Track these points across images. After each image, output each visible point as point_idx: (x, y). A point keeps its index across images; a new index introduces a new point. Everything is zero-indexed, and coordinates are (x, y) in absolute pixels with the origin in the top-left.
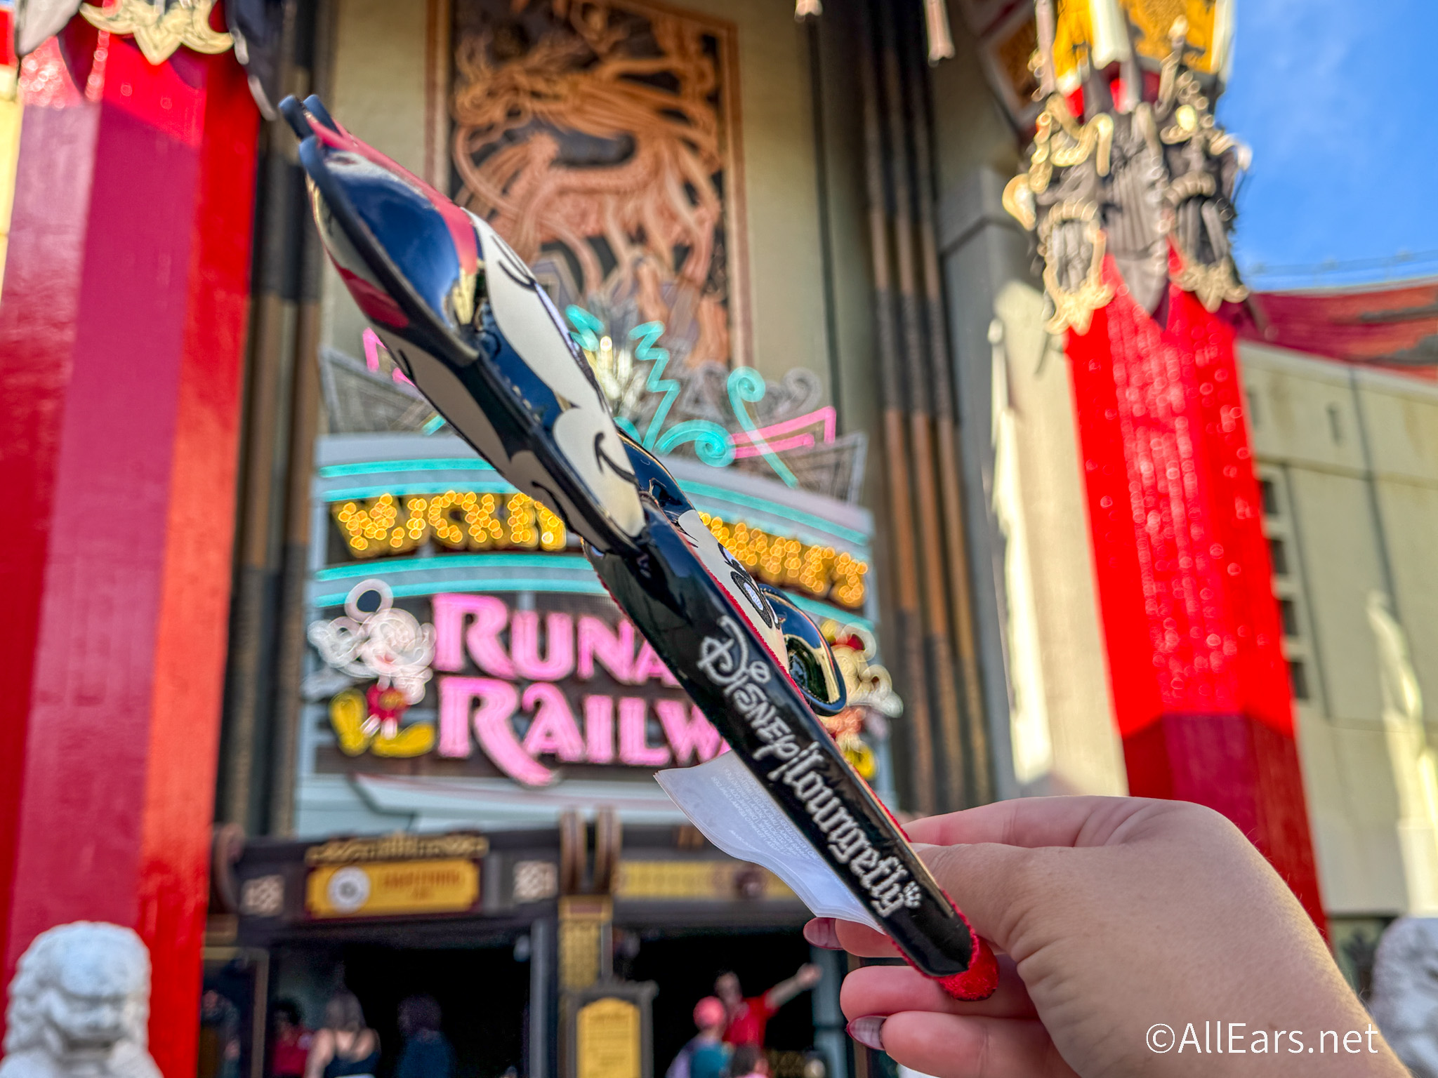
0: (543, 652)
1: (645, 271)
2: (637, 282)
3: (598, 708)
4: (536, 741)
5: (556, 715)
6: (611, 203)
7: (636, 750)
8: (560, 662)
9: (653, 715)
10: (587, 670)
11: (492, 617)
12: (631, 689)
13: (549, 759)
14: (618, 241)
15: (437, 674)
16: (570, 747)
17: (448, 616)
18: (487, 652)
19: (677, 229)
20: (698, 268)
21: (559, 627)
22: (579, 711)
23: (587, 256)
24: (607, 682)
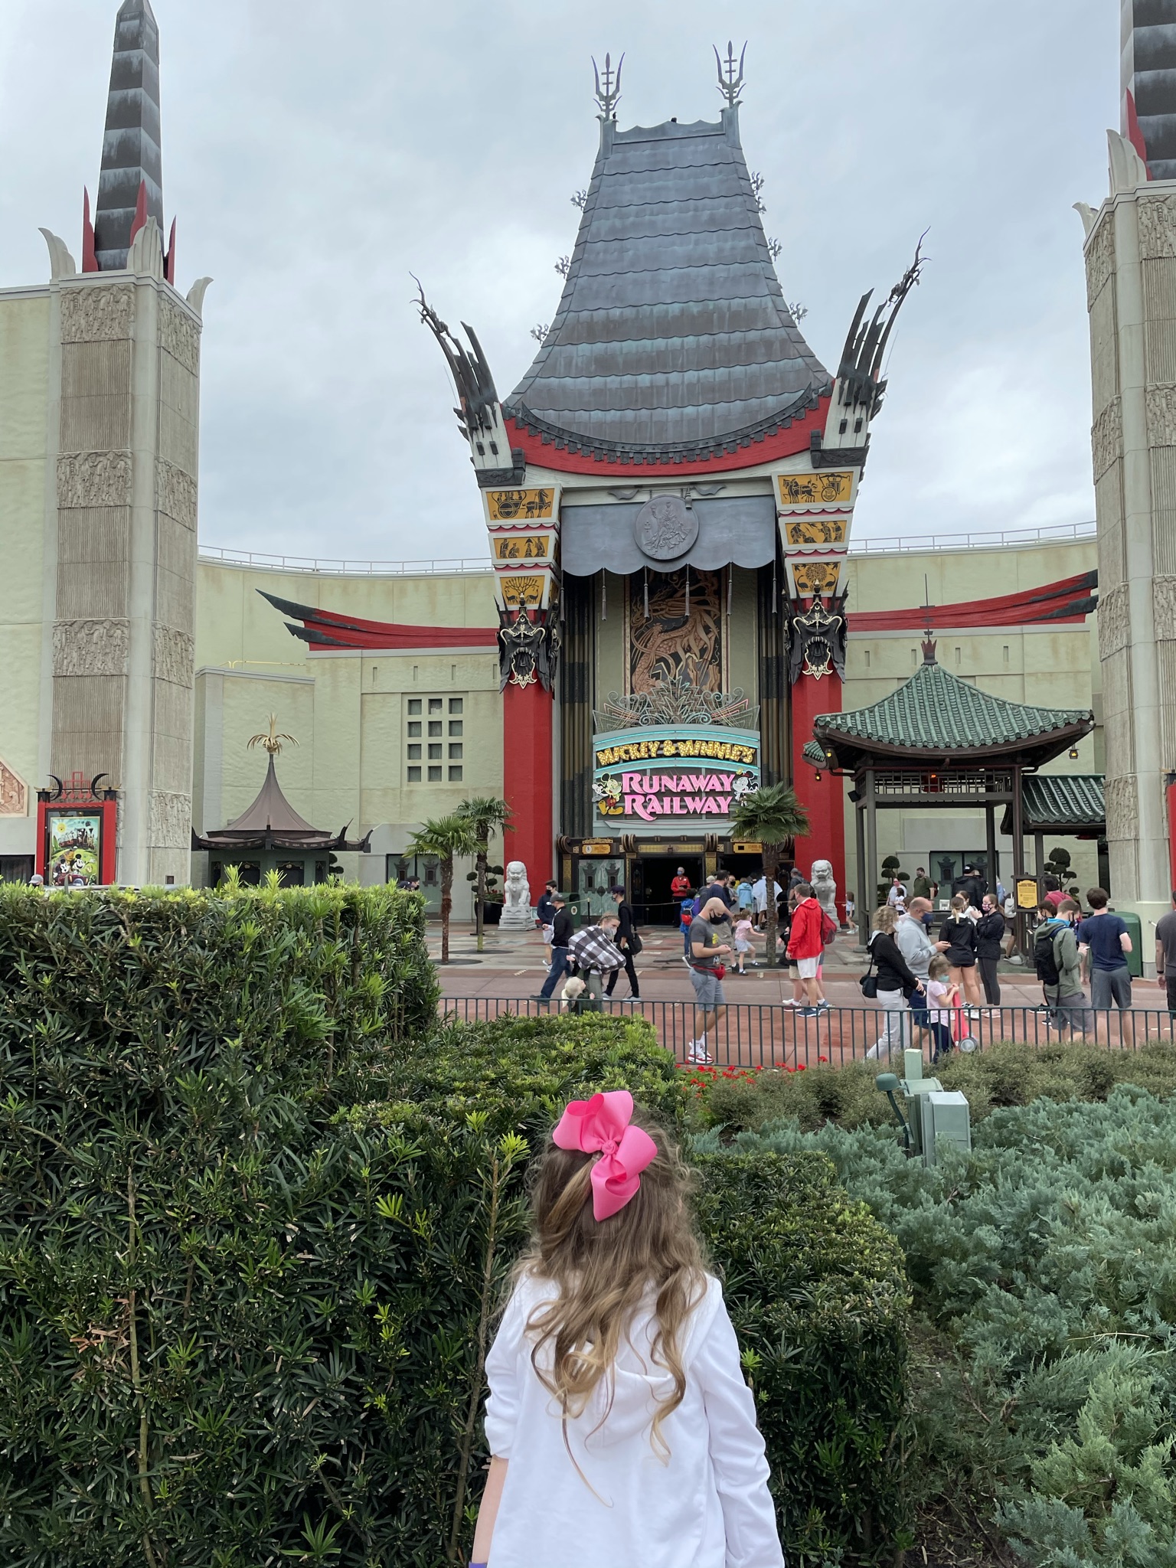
0: (651, 786)
1: (690, 661)
2: (687, 665)
3: (667, 800)
4: (649, 810)
5: (655, 802)
6: (679, 641)
7: (677, 810)
8: (656, 789)
9: (682, 800)
10: (663, 790)
11: (637, 777)
12: (677, 794)
13: (652, 814)
14: (681, 653)
15: (623, 794)
16: (659, 811)
17: (626, 778)
18: (636, 788)
19: (702, 643)
20: (708, 656)
21: (655, 778)
22: (661, 800)
23: (671, 661)
24: (669, 793)
